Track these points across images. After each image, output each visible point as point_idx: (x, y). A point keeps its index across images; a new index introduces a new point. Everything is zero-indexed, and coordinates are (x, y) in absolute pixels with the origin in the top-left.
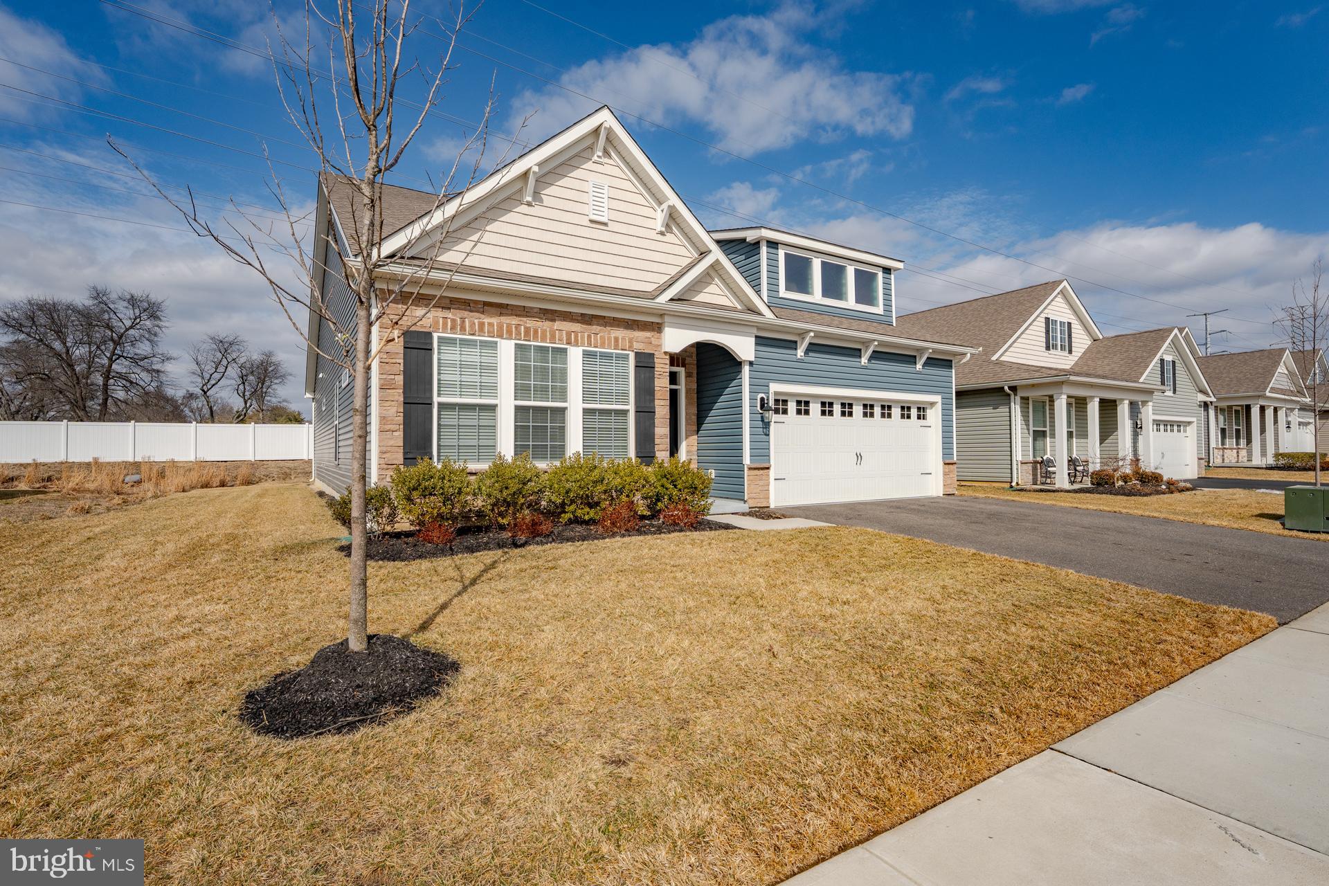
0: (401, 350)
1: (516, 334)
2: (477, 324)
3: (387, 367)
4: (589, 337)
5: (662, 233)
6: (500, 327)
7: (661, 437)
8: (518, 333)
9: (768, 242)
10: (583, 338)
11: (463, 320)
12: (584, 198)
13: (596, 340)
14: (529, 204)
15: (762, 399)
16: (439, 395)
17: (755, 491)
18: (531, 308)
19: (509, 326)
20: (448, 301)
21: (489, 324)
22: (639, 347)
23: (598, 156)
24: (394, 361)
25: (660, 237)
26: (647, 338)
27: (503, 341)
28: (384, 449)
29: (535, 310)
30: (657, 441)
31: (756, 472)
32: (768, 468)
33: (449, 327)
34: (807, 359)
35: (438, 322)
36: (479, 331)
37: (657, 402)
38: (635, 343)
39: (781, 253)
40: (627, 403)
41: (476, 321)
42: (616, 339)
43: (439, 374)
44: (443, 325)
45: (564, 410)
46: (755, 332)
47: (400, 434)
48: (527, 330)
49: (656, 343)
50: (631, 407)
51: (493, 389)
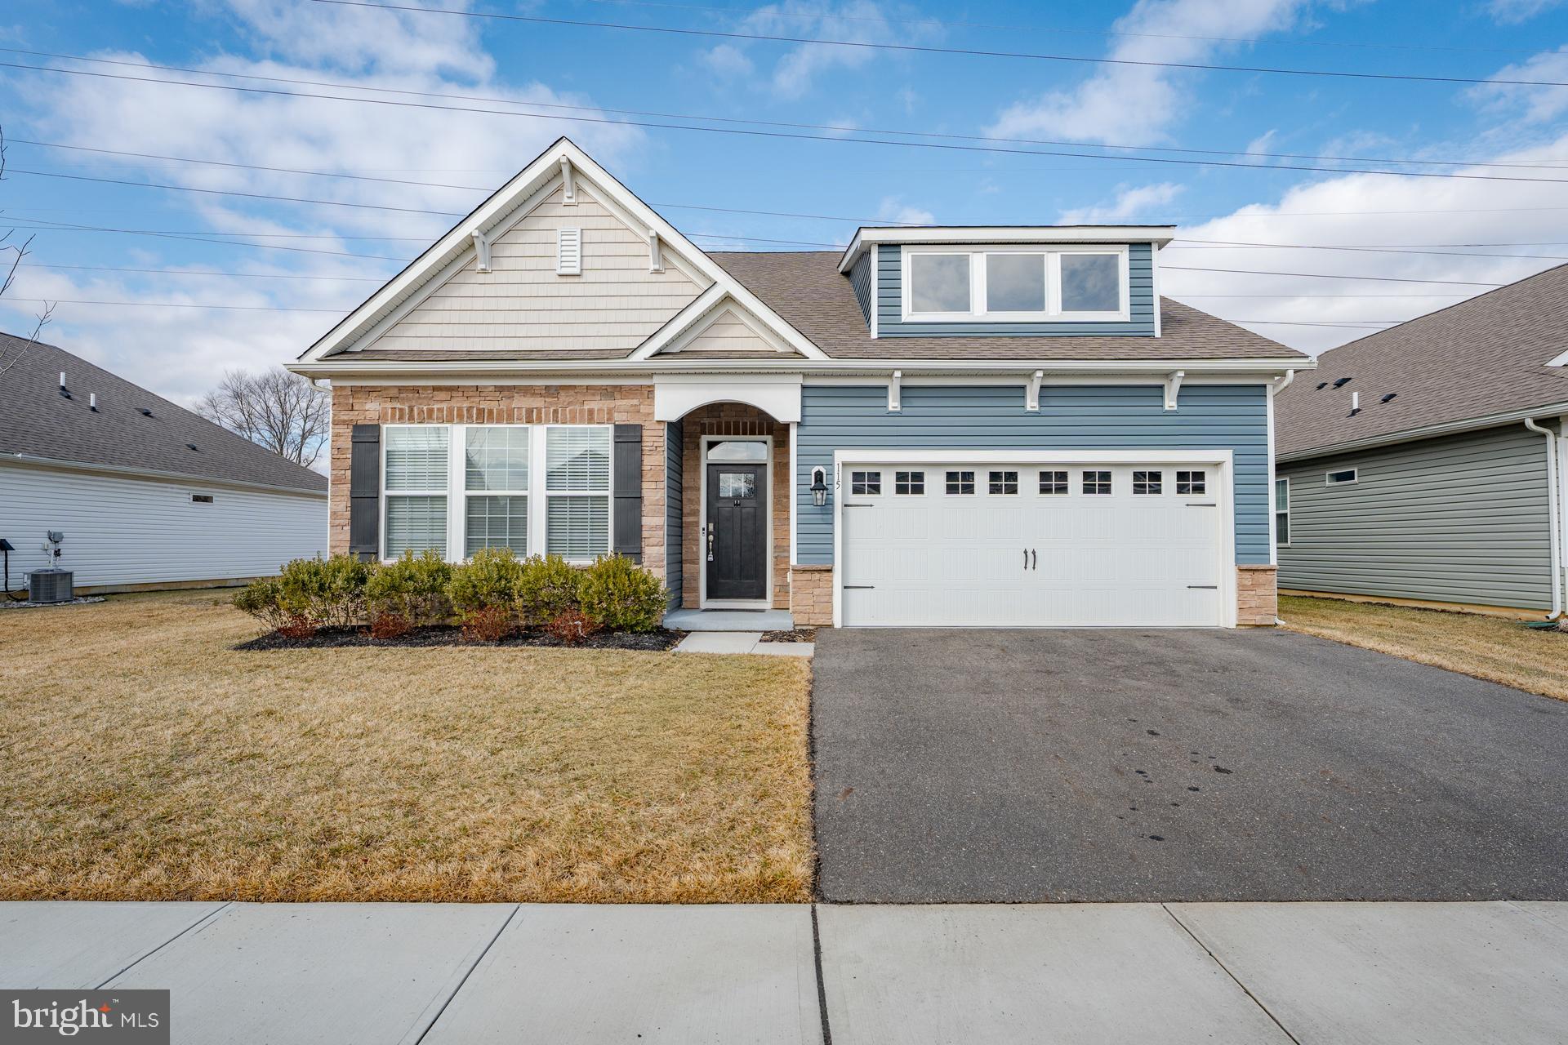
0: (350, 445)
1: (468, 417)
2: (425, 412)
3: (338, 463)
4: (556, 412)
5: (657, 271)
6: (450, 410)
7: (656, 528)
8: (470, 417)
9: (880, 246)
10: (547, 414)
11: (411, 410)
12: (550, 250)
13: (564, 414)
14: (484, 271)
15: (819, 475)
16: (387, 488)
17: (804, 602)
18: (486, 387)
19: (460, 409)
20: (396, 391)
21: (438, 409)
22: (621, 418)
23: (569, 197)
24: (344, 456)
25: (655, 277)
26: (632, 406)
27: (454, 425)
28: (334, 544)
29: (490, 389)
30: (645, 534)
31: (807, 576)
32: (830, 571)
33: (397, 417)
34: (907, 411)
35: (386, 414)
36: (428, 418)
37: (645, 485)
38: (616, 414)
39: (906, 257)
40: (606, 488)
41: (425, 408)
42: (591, 412)
43: (388, 466)
44: (391, 416)
45: (525, 498)
46: (800, 380)
47: (348, 528)
48: (481, 412)
49: (647, 411)
50: (610, 493)
51: (441, 478)
